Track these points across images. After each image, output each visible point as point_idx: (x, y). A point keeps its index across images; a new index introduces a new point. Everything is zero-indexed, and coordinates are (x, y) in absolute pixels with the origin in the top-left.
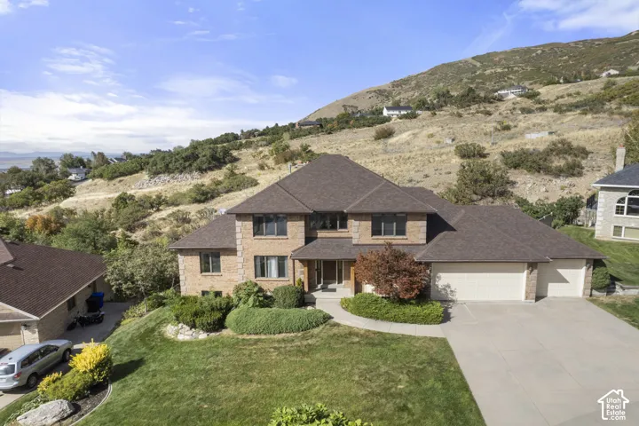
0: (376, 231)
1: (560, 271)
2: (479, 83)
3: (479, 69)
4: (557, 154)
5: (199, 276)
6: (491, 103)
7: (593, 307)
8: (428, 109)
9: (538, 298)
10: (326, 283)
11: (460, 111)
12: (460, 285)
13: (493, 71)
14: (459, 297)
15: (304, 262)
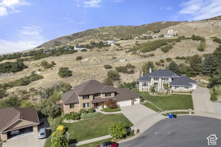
0: (106, 96)
1: (136, 99)
2: (101, 37)
3: (101, 32)
4: (129, 68)
5: (70, 109)
6: (108, 47)
7: (141, 105)
8: (89, 48)
9: (133, 104)
10: (96, 107)
11: (99, 49)
12: (121, 104)
13: (105, 33)
14: (120, 106)
15: (93, 103)
